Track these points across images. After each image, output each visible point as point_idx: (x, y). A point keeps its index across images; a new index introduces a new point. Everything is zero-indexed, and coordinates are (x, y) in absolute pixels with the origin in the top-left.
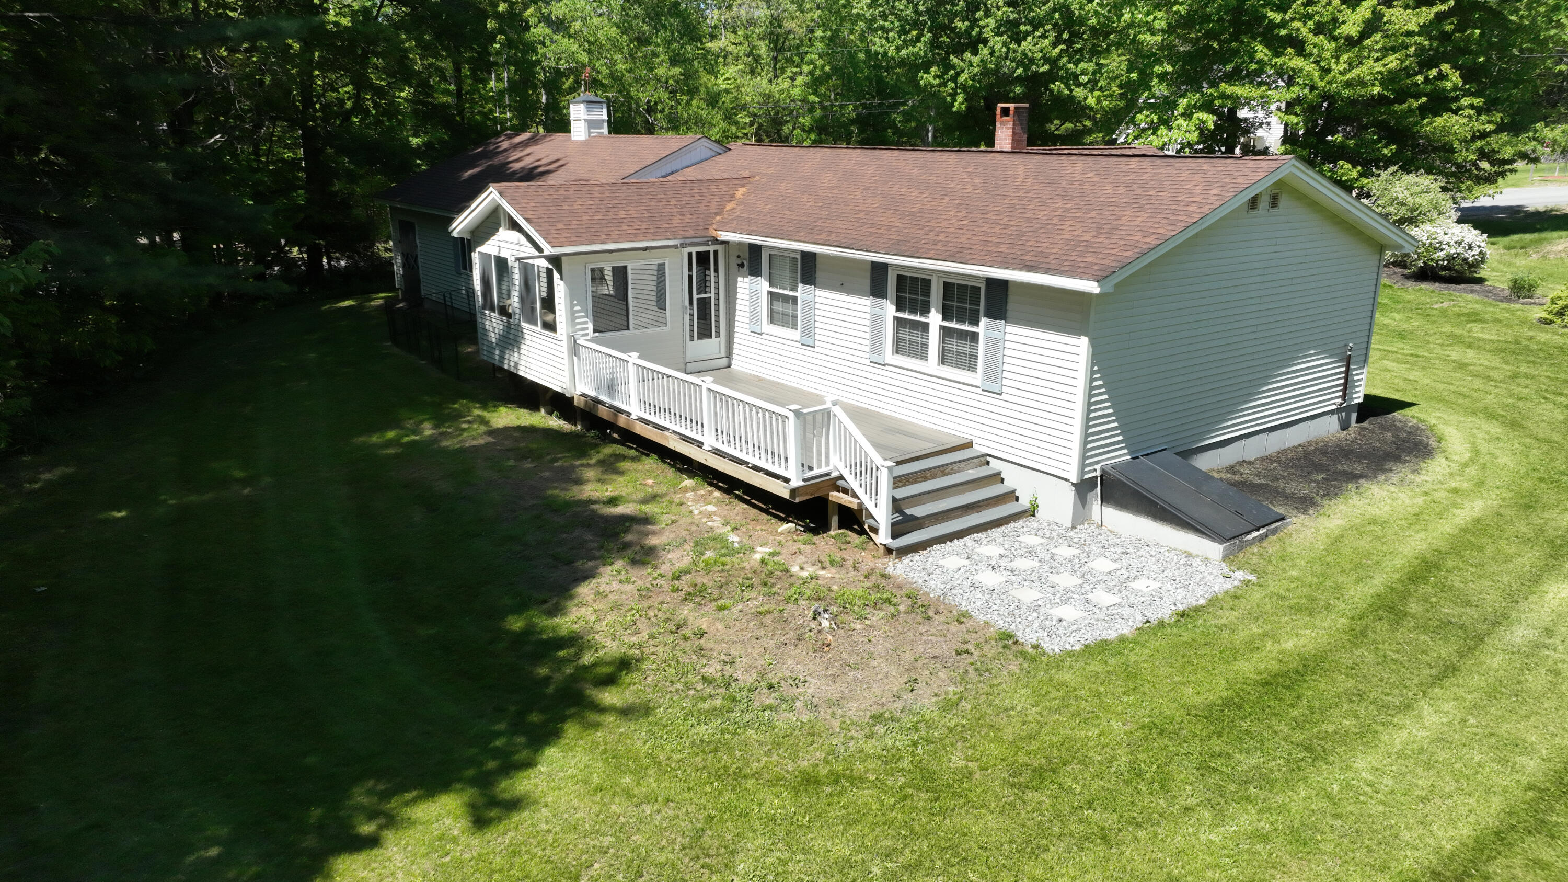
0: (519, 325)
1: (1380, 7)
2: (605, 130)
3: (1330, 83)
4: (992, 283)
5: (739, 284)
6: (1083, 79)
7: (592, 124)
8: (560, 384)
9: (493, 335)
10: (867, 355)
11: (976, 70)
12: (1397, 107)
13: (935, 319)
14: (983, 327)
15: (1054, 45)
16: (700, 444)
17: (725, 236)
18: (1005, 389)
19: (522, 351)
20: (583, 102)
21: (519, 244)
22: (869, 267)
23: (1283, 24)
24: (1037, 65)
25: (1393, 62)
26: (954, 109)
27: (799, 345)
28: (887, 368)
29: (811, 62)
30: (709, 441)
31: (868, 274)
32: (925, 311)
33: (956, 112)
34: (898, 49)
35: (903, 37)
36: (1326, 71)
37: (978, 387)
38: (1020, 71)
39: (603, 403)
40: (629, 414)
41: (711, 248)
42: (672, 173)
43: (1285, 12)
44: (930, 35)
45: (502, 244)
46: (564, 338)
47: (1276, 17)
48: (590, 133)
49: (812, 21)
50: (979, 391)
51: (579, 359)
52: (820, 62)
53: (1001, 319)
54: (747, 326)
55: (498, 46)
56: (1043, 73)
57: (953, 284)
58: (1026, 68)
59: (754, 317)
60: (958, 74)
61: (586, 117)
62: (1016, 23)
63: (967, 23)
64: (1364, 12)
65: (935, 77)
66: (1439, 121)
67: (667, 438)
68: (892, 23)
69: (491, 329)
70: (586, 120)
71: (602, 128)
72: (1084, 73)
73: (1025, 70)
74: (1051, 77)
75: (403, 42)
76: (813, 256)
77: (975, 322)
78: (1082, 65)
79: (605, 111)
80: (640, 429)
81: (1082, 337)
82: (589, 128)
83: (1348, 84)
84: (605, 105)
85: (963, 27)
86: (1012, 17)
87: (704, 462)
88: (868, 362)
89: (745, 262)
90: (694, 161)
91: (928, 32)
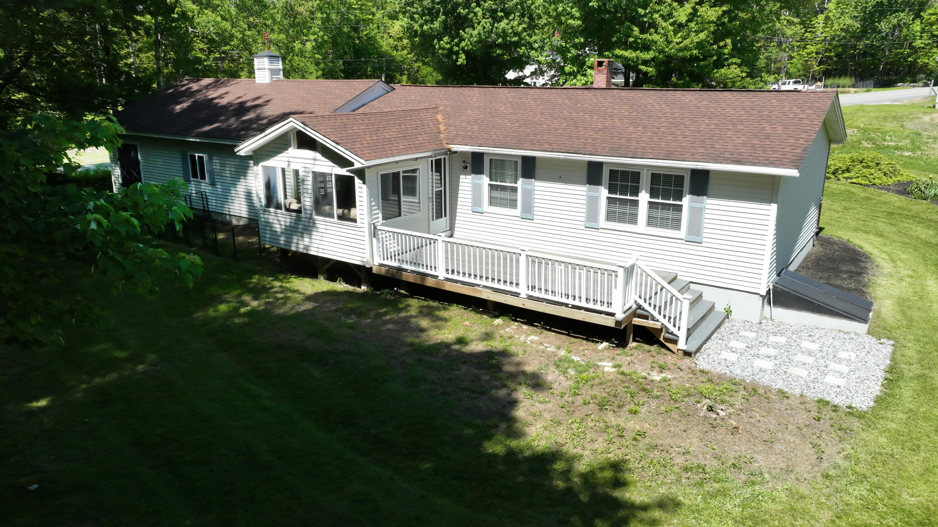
0: (311, 218)
1: (697, 7)
2: (281, 76)
3: (671, 49)
4: (695, 173)
5: (461, 180)
6: (536, 45)
7: (273, 72)
8: (360, 259)
9: (278, 226)
10: (583, 223)
11: (475, 39)
12: (702, 63)
13: (644, 198)
14: (686, 201)
15: (519, 24)
16: (517, 295)
17: (455, 148)
18: (704, 240)
19: (313, 237)
20: (267, 56)
21: (315, 160)
22: (586, 165)
23: (645, 15)
24: (510, 37)
25: (702, 36)
26: (458, 63)
27: (519, 219)
28: (600, 230)
29: (315, 34)
30: (523, 291)
31: (585, 170)
32: (636, 192)
33: (459, 65)
34: (421, 26)
35: (424, 18)
36: (669, 42)
37: (683, 240)
38: (500, 40)
39: (406, 270)
40: (436, 277)
41: (442, 157)
42: (363, 106)
43: (646, 9)
44: (444, 17)
45: (291, 160)
46: (366, 226)
47: (641, 11)
48: (272, 78)
49: (313, 7)
50: (683, 242)
51: (378, 240)
52: (321, 33)
53: (703, 195)
54: (470, 208)
55: (176, 16)
56: (514, 41)
57: (660, 175)
58: (504, 38)
59: (476, 201)
60: (460, 42)
61: (269, 67)
62: (495, 11)
63: (467, 10)
64: (688, 8)
65: (447, 43)
66: (723, 71)
67: (480, 292)
68: (417, 8)
69: (275, 222)
70: (269, 69)
71: (279, 75)
72: (536, 42)
73: (503, 40)
74: (517, 44)
75: (104, 10)
76: (533, 159)
77: (679, 197)
78: (534, 38)
79: (281, 63)
80: (449, 287)
81: (772, 204)
82: (272, 74)
83: (681, 50)
84: (280, 59)
85: (464, 12)
86: (494, 7)
87: (522, 306)
88: (583, 228)
89: (468, 165)
90: (375, 96)
91: (442, 15)
